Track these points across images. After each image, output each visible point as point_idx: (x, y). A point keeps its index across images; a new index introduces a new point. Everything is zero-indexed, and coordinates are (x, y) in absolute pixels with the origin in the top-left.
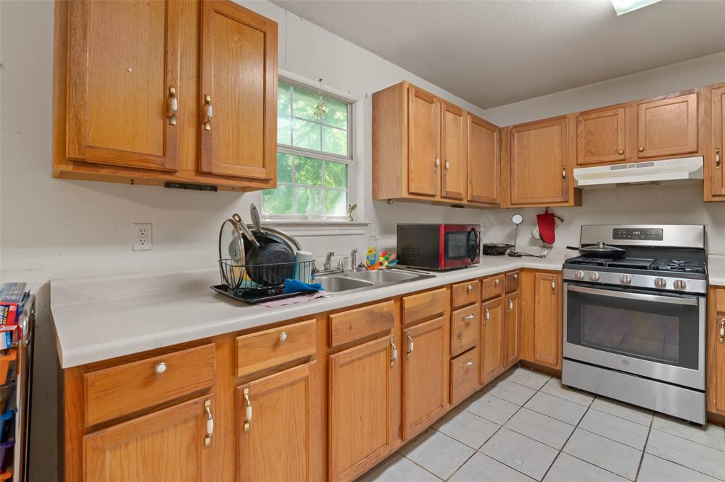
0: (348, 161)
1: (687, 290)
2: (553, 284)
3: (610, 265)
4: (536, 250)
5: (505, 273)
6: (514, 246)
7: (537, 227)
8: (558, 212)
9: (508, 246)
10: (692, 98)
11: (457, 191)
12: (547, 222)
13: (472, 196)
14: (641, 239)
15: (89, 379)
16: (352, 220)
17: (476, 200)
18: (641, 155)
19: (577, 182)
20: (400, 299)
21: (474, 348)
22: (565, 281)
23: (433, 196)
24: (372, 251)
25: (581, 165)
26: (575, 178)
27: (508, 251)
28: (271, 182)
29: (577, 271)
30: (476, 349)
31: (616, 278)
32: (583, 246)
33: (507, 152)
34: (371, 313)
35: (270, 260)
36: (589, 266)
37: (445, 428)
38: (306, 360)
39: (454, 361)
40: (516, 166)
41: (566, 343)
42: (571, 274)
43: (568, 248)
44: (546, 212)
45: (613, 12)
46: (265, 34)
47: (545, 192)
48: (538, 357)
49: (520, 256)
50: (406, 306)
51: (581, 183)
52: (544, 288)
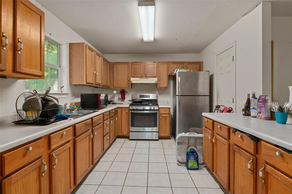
0: (59, 68)
1: (155, 109)
2: (127, 111)
3: (140, 105)
4: (120, 102)
5: (115, 109)
6: (114, 101)
7: (120, 94)
8: (126, 90)
9: (112, 101)
10: (155, 64)
11: (99, 82)
12: (123, 93)
13: (103, 84)
14: (145, 97)
15: (5, 157)
16: (62, 92)
17: (104, 85)
18: (146, 76)
19: (132, 82)
20: (92, 118)
21: (108, 133)
22: (130, 110)
23: (93, 84)
24: (72, 104)
25: (133, 77)
26: (131, 80)
27: (111, 102)
28: (43, 77)
29: (133, 107)
30: (109, 133)
31: (142, 108)
32: (133, 100)
33: (112, 70)
34: (85, 124)
35: (51, 108)
36: (136, 105)
37: (101, 160)
38: (68, 142)
39: (104, 137)
40: (115, 75)
41: (130, 127)
42: (131, 108)
43: (129, 101)
44: (123, 90)
45: (143, 40)
46: (41, 17)
47: (123, 84)
48: (123, 133)
49: (116, 104)
50: (94, 120)
51: (133, 82)
52: (124, 113)
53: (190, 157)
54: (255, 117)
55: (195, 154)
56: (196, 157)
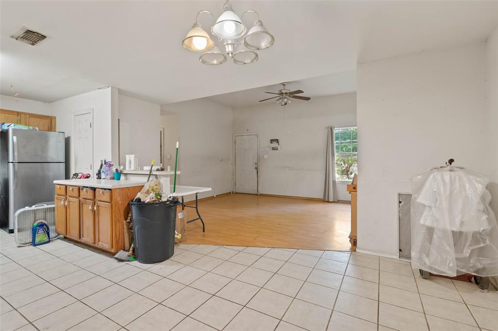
53: (38, 231)
54: (105, 179)
55: (45, 227)
56: (47, 230)
